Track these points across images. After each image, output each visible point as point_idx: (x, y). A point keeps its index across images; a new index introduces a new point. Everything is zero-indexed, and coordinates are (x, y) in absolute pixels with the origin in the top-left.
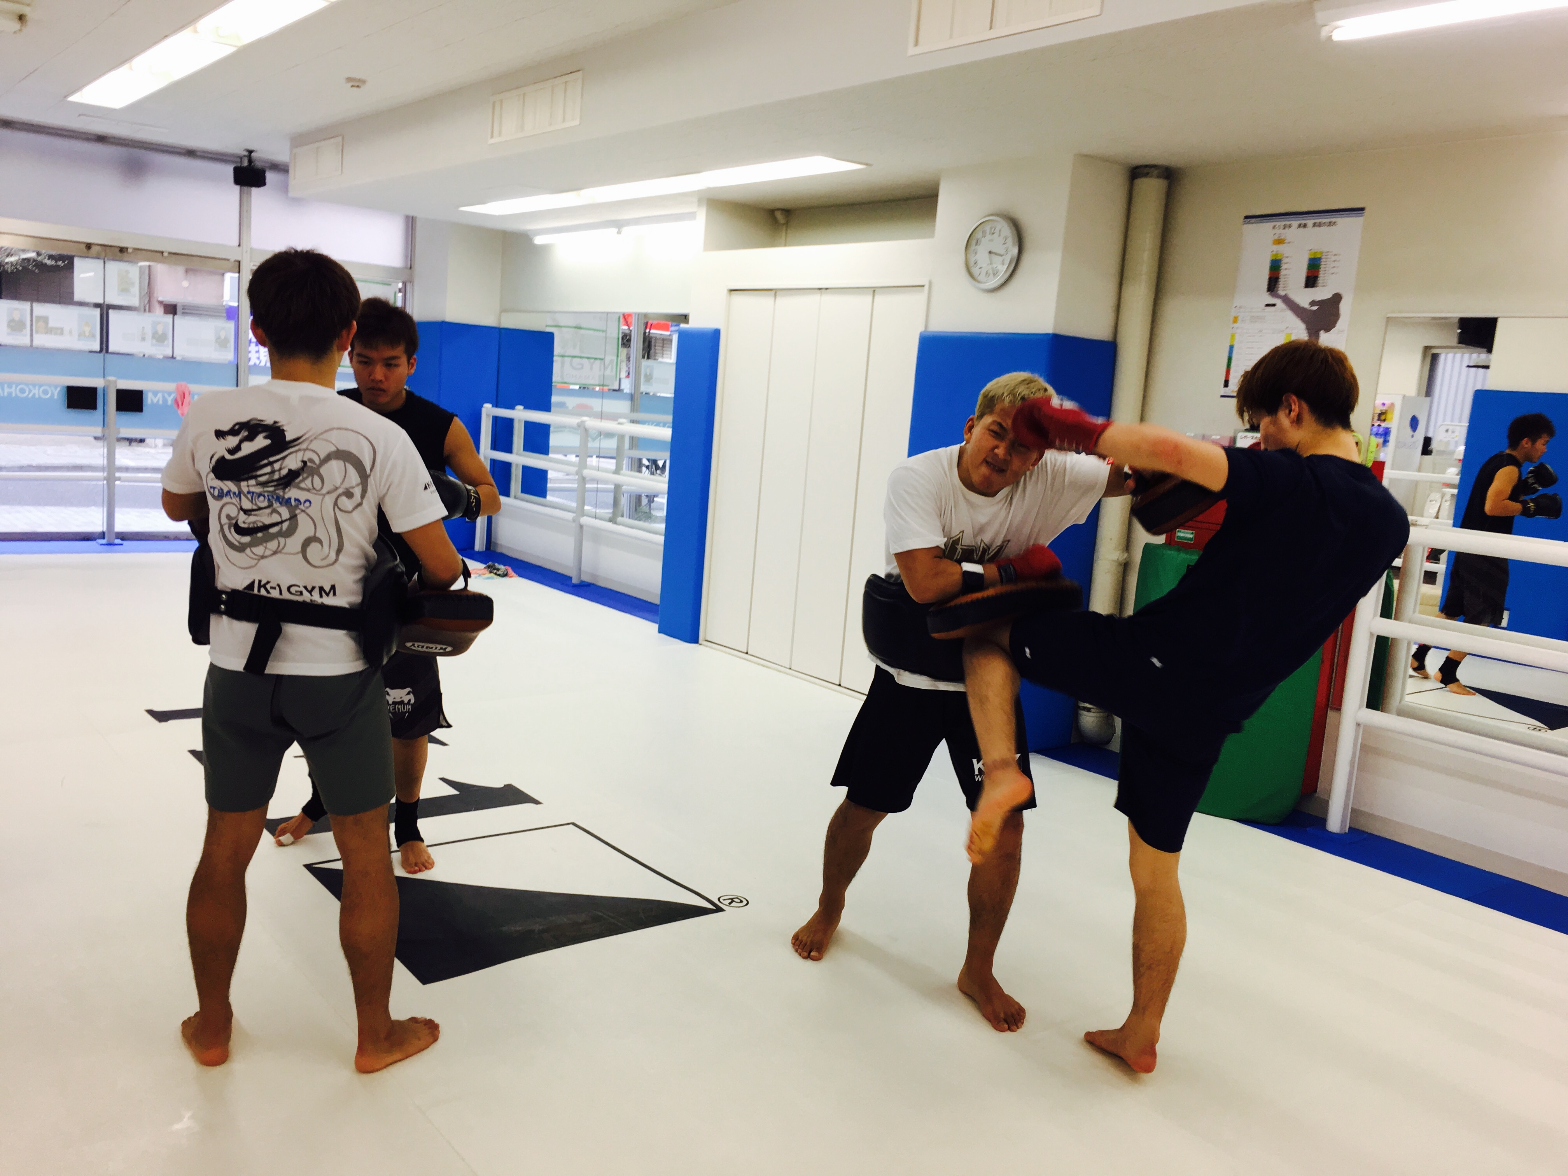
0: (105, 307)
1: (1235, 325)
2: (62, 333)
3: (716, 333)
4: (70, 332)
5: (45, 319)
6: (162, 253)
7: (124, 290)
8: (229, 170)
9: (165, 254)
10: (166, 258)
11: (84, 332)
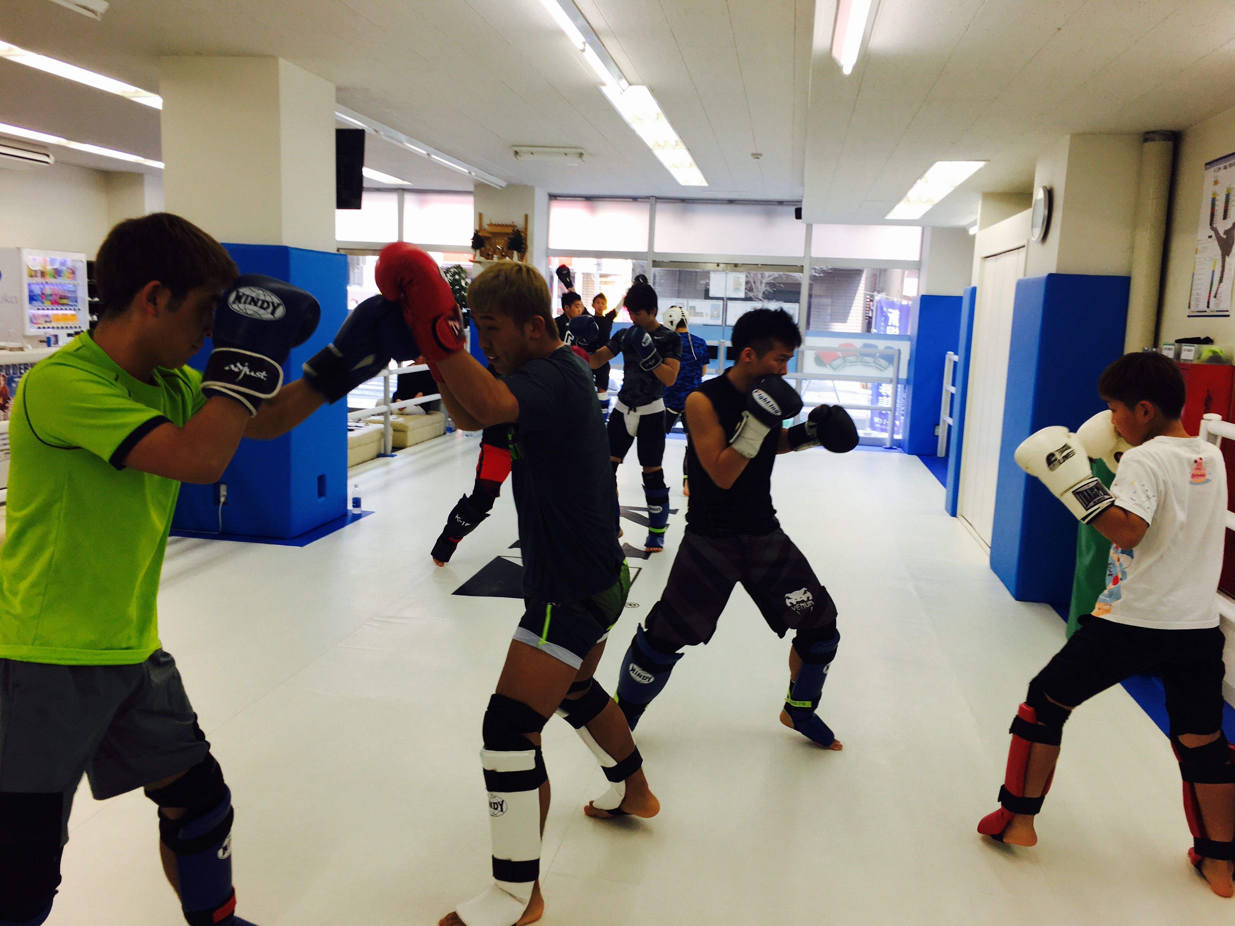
0: (725, 299)
1: (1197, 256)
2: (702, 316)
3: (974, 290)
4: (707, 315)
5: (693, 308)
6: (757, 265)
7: (737, 289)
8: (792, 210)
9: (760, 266)
10: (761, 268)
11: (714, 314)
